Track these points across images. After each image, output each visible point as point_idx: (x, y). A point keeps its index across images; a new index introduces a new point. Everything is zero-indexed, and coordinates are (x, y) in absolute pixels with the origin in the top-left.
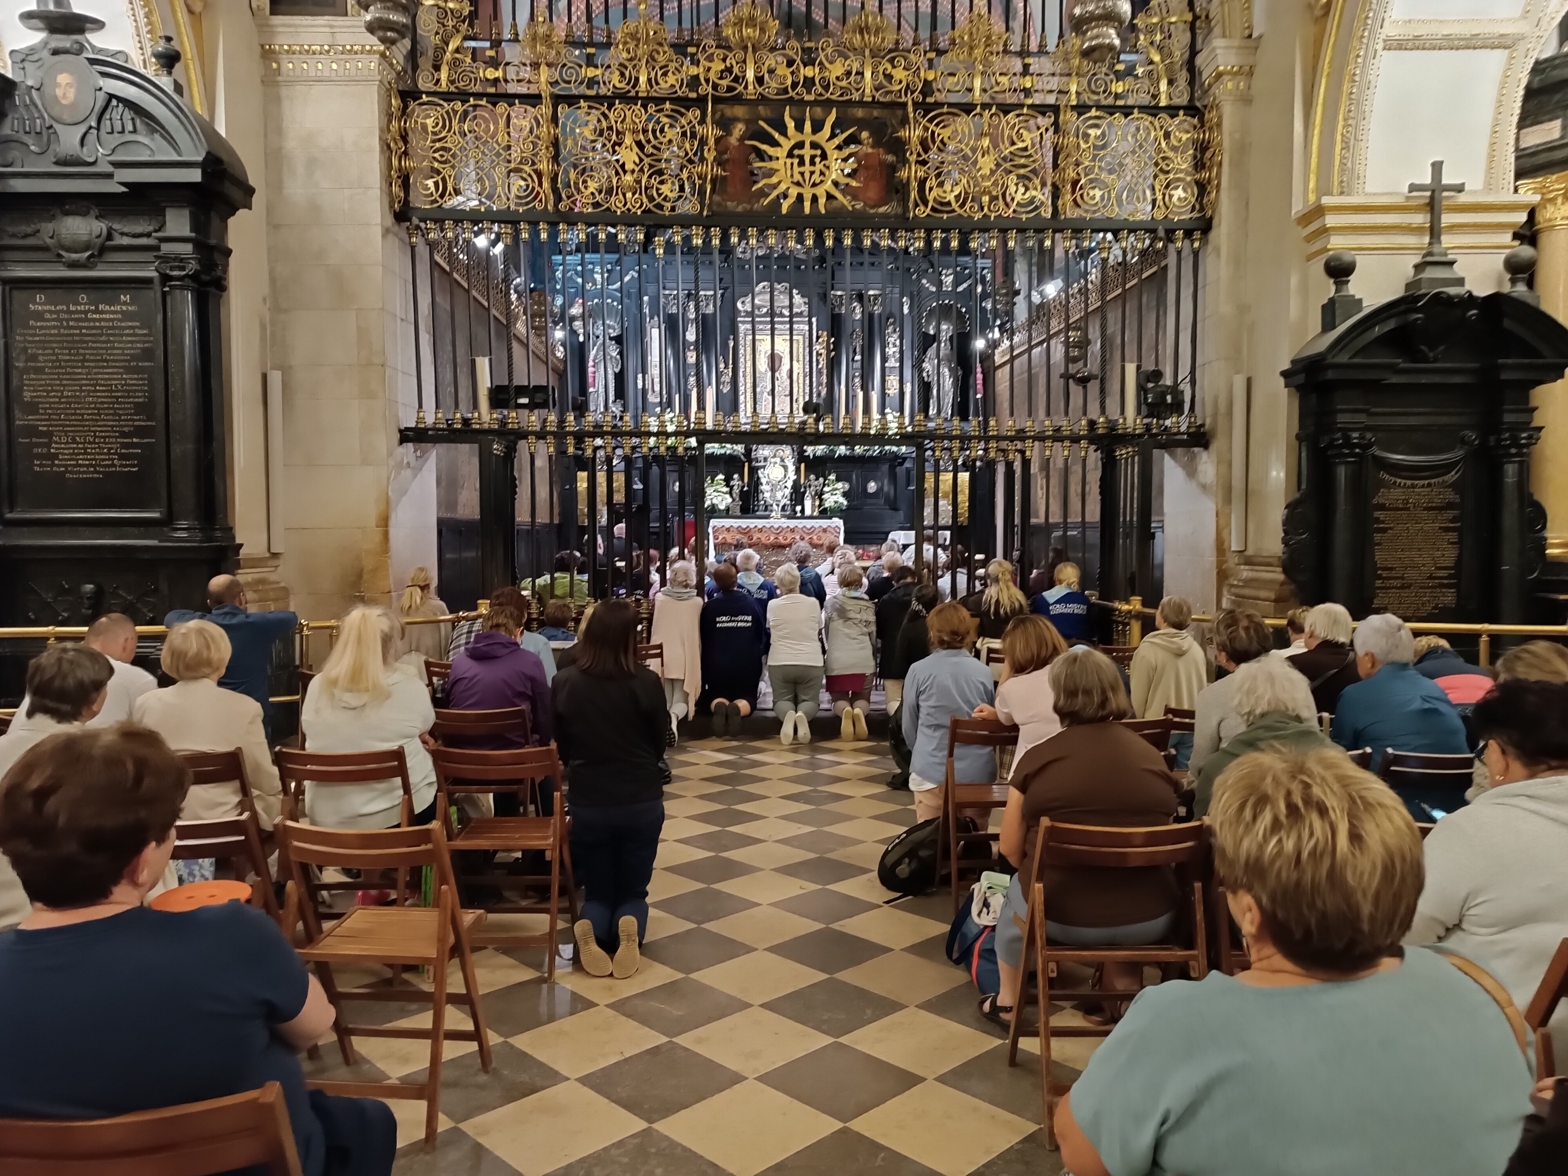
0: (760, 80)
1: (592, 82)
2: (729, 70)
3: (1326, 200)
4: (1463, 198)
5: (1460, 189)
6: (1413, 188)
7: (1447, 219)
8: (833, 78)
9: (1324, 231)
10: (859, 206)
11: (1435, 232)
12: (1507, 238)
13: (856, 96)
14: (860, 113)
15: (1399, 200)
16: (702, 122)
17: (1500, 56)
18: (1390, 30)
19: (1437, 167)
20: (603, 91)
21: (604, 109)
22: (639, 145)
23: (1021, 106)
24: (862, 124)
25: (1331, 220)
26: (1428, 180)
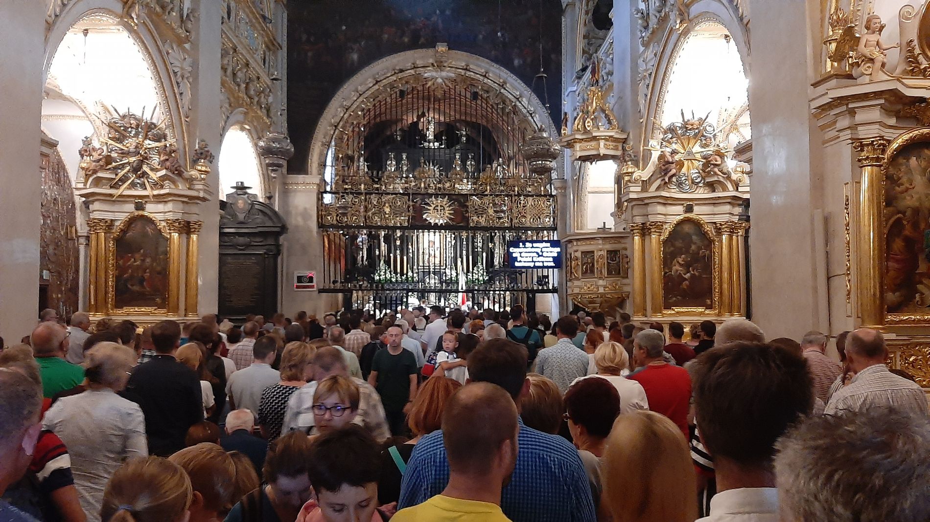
0: (425, 188)
1: (377, 189)
2: (416, 185)
5: (609, 229)
6: (599, 228)
8: (446, 187)
10: (454, 223)
13: (453, 192)
14: (454, 197)
15: (596, 232)
16: (409, 200)
20: (380, 192)
21: (380, 196)
22: (390, 206)
23: (501, 195)
24: (455, 200)
26: (602, 226)
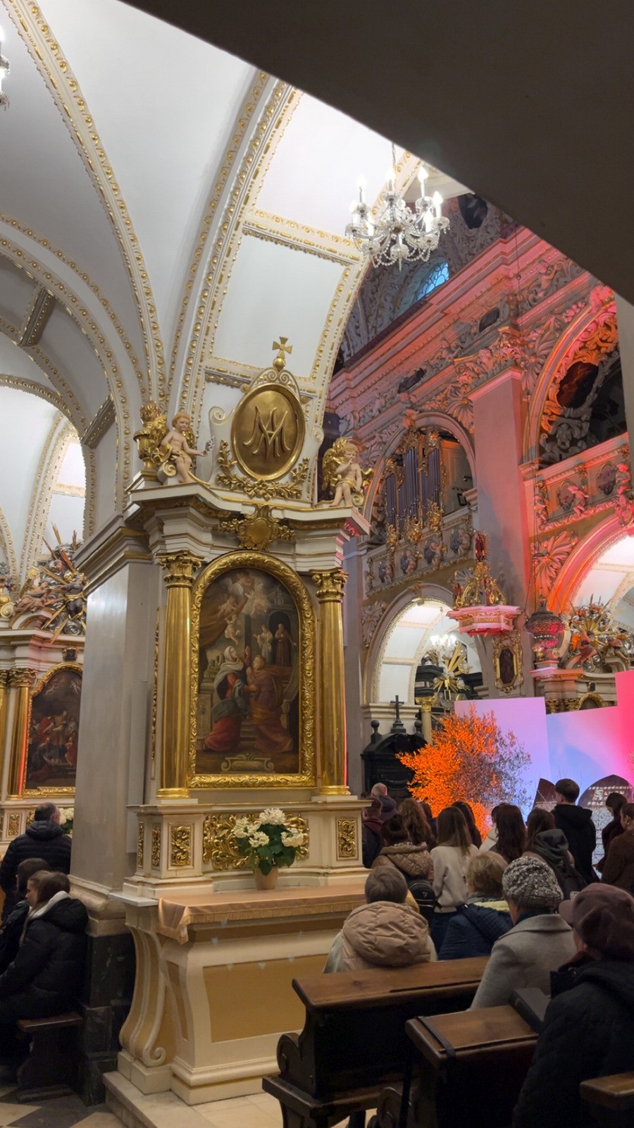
3: (371, 704)
4: (404, 706)
5: (403, 703)
6: (391, 702)
7: (400, 711)
9: (370, 712)
11: (398, 714)
12: (414, 717)
15: (388, 705)
17: (410, 667)
18: (384, 660)
19: (397, 697)
25: (372, 710)
26: (395, 700)
